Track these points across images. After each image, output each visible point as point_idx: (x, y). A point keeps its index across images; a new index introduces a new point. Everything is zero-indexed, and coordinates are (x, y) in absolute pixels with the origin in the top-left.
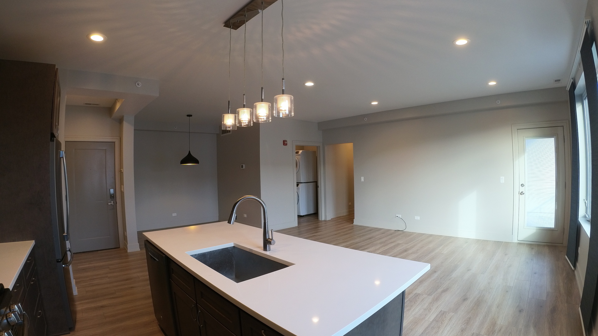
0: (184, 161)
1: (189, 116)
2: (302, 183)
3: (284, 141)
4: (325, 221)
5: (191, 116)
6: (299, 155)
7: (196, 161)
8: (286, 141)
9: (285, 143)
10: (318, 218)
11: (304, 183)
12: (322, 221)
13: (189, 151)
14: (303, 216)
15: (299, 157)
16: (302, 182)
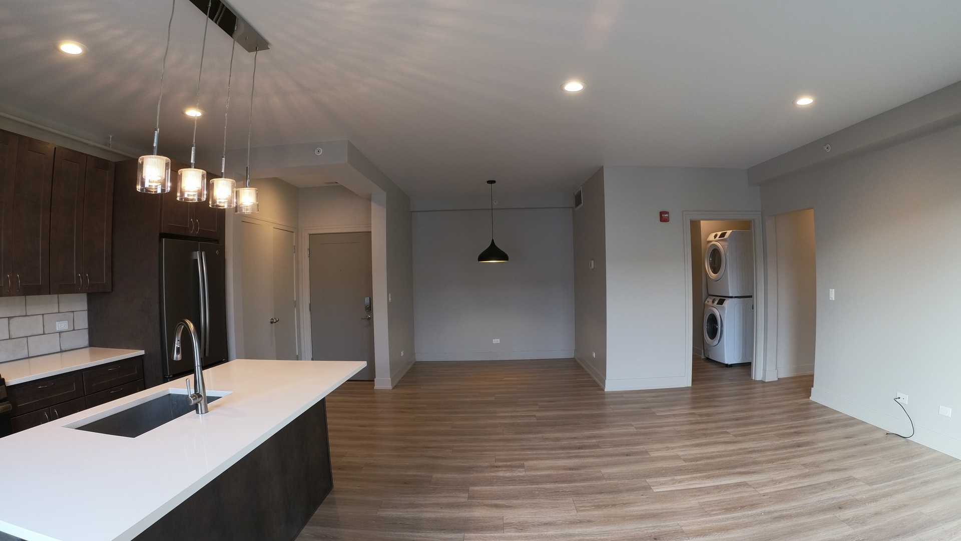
0: (483, 257)
1: (491, 182)
2: (732, 297)
3: (661, 213)
4: (762, 382)
5: (494, 182)
6: (725, 240)
7: (503, 256)
8: (667, 213)
9: (664, 217)
10: (750, 374)
11: (736, 297)
12: (756, 382)
13: (493, 240)
14: (731, 366)
15: (725, 244)
16: (731, 295)
